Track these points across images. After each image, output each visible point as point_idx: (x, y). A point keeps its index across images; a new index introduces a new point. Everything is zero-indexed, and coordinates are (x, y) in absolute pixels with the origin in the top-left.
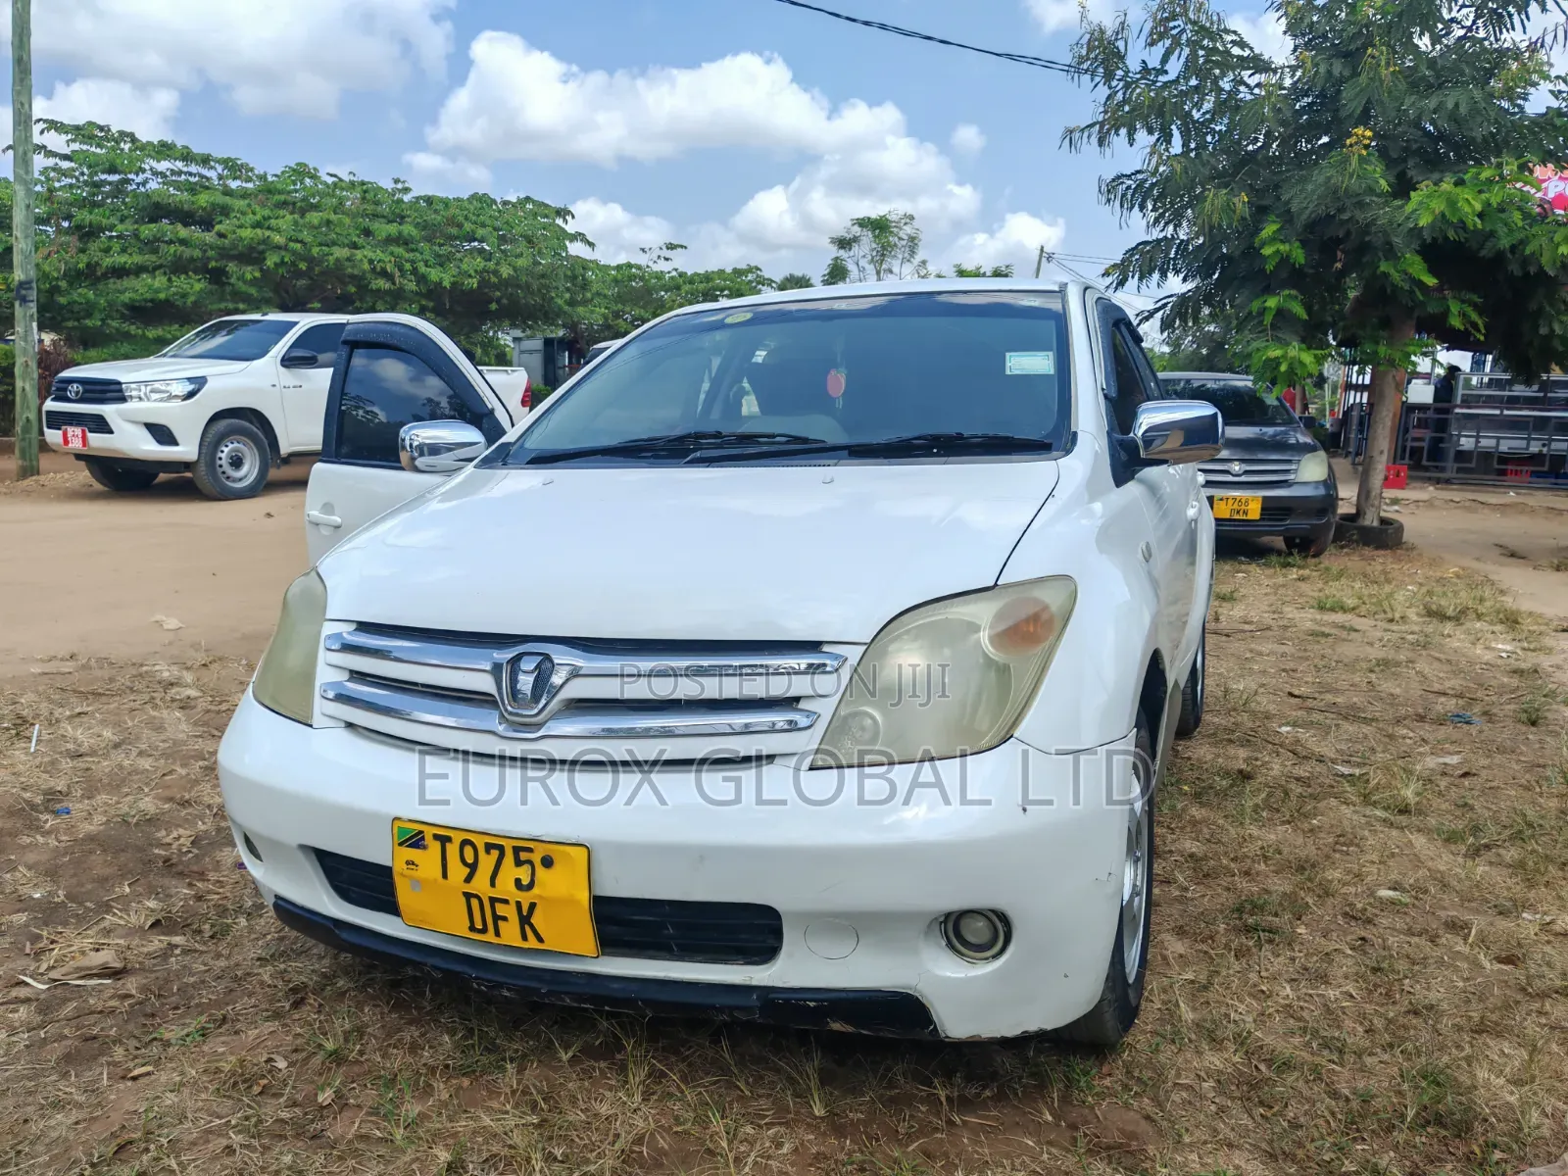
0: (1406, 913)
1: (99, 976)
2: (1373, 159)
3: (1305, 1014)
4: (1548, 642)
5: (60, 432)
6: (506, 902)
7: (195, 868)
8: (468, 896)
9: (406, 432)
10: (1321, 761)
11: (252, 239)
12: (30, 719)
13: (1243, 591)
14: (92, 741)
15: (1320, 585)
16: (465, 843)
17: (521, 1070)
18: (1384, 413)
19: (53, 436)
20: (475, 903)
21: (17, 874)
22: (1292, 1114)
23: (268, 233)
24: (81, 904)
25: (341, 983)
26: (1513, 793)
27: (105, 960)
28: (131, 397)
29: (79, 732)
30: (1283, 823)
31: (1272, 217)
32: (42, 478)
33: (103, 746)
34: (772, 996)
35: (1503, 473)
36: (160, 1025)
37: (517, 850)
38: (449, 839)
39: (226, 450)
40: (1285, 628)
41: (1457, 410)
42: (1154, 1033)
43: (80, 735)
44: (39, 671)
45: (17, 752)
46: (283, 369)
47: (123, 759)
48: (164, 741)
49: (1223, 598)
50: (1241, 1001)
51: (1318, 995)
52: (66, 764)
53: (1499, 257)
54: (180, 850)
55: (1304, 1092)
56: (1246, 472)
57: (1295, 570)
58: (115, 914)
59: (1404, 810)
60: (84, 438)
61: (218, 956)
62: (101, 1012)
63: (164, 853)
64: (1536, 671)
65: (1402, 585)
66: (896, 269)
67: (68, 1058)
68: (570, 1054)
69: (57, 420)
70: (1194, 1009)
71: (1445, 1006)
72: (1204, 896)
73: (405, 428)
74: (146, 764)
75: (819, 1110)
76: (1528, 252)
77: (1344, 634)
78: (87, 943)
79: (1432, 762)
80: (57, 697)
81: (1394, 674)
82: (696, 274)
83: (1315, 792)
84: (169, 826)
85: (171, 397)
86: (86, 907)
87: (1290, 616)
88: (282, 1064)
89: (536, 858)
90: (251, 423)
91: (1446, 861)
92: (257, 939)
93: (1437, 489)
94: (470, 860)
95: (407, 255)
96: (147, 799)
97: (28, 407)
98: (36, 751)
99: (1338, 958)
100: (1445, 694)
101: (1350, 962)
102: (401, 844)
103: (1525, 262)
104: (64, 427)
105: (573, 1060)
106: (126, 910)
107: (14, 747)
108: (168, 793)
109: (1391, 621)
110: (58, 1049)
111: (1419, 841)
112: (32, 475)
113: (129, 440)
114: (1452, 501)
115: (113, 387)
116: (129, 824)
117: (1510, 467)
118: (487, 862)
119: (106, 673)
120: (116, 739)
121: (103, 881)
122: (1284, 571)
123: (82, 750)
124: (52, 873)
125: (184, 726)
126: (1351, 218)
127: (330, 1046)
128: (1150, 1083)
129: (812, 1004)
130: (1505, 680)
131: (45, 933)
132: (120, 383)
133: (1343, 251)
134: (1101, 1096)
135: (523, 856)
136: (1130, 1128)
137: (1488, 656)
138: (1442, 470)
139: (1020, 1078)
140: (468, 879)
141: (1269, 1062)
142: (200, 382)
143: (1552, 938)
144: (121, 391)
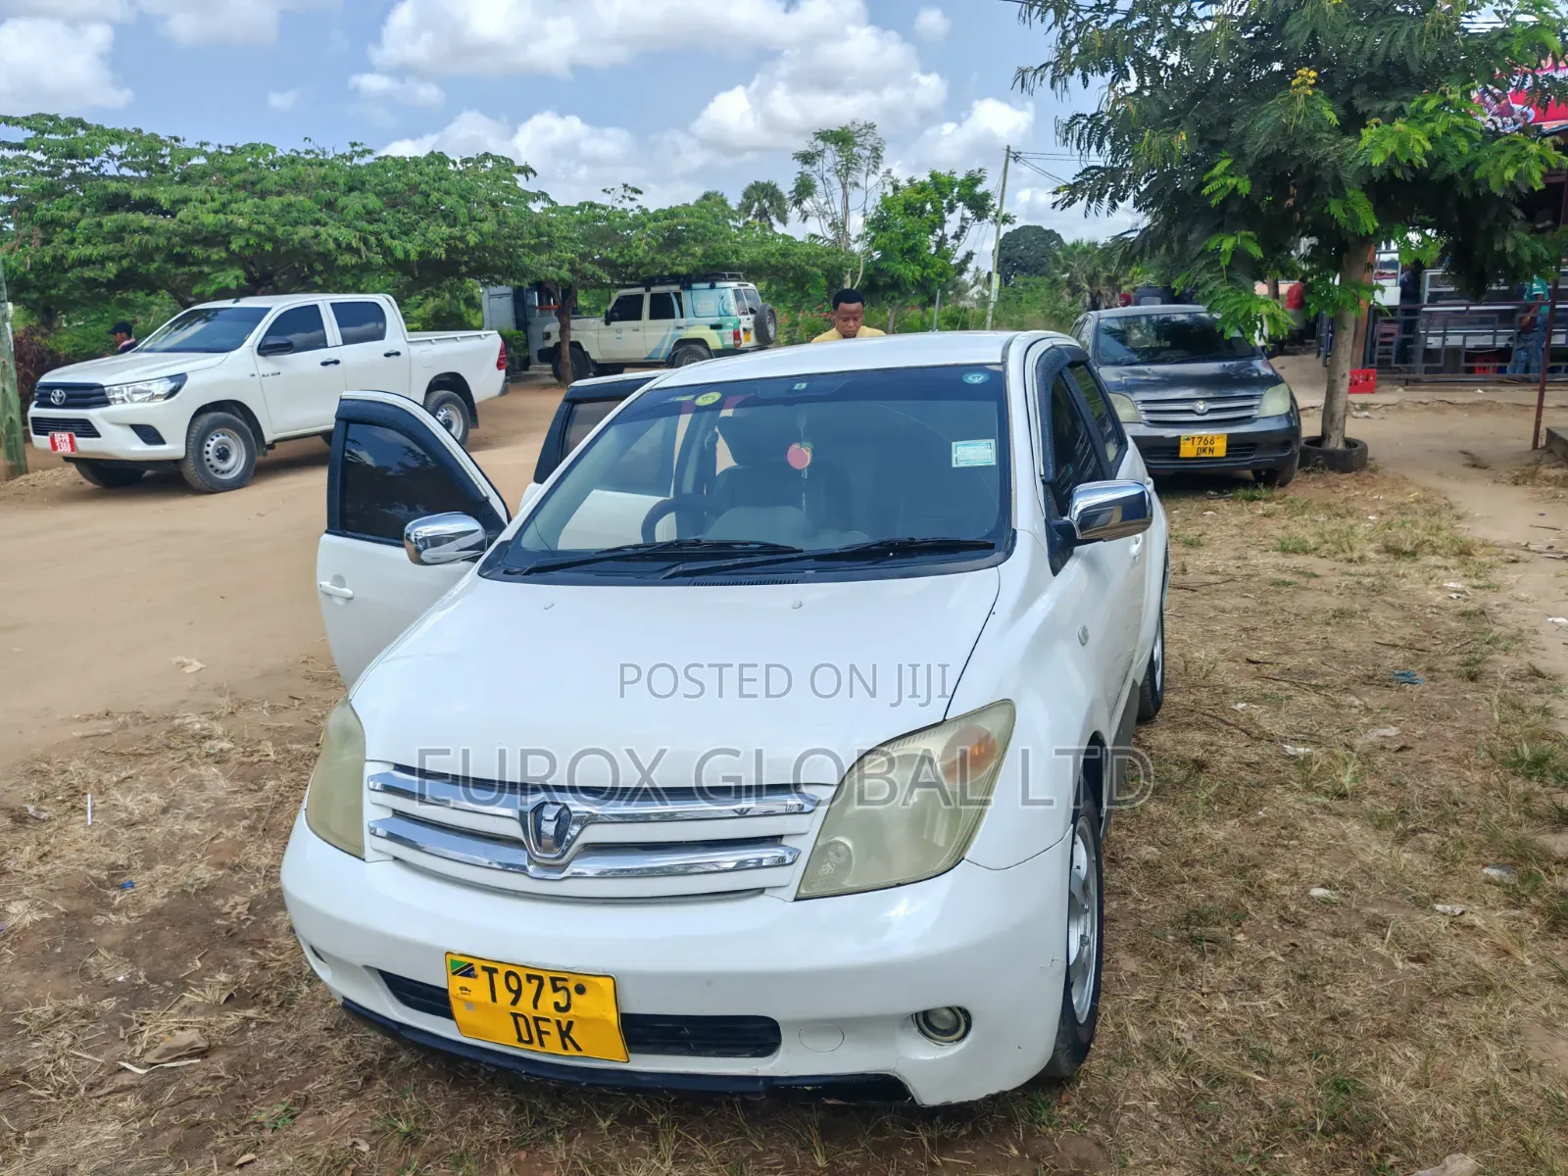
0: (1334, 913)
1: (190, 1056)
2: (1319, 98)
3: (1238, 1027)
4: (1496, 576)
5: (47, 438)
6: (548, 1020)
7: (254, 936)
8: (515, 1016)
9: (410, 529)
10: (1271, 741)
11: (216, 225)
12: (81, 788)
13: (1211, 534)
14: (141, 808)
15: (1284, 522)
16: (509, 974)
17: (569, 1141)
18: (1345, 337)
19: (41, 441)
20: (521, 1021)
21: (98, 957)
22: (1223, 1127)
23: (230, 218)
24: (160, 983)
25: (403, 1058)
26: (1444, 766)
27: (191, 1039)
28: (114, 399)
29: (129, 799)
30: (1233, 817)
31: (1225, 153)
32: (30, 476)
33: (152, 812)
34: (775, 1083)
35: (1470, 371)
36: (251, 1106)
37: (553, 980)
38: (495, 971)
39: (212, 443)
40: (1249, 577)
41: (1425, 309)
42: (1108, 1056)
43: (131, 803)
44: (81, 734)
45: (77, 827)
46: (260, 358)
47: (175, 824)
48: (205, 801)
49: (1191, 544)
50: (1183, 1018)
51: (1252, 1007)
52: (124, 835)
53: (1450, 180)
54: (238, 918)
55: (1234, 1104)
56: (1211, 411)
57: (1261, 503)
58: (192, 991)
59: (1342, 796)
60: (72, 442)
61: (289, 1027)
62: (198, 1097)
63: (225, 923)
64: (1483, 613)
65: (1362, 518)
66: (862, 183)
67: (178, 1148)
68: (608, 1123)
69: (43, 426)
70: (1141, 1029)
71: (1359, 1011)
72: (1155, 907)
73: (410, 524)
74: (194, 827)
75: (821, 1162)
76: (1477, 176)
77: (1303, 581)
78: (172, 1022)
79: (1374, 736)
80: (102, 761)
81: (1348, 626)
82: (660, 210)
83: (1263, 778)
84: (227, 893)
85: (154, 397)
86: (166, 987)
87: (1254, 562)
88: (364, 1147)
89: (571, 986)
90: (234, 414)
91: (1376, 849)
92: (322, 1007)
93: (1406, 390)
94: (515, 987)
95: (371, 228)
96: (201, 866)
97: (10, 407)
98: (93, 823)
99: (1271, 966)
100: (1395, 646)
101: (1281, 969)
102: (454, 974)
103: (1474, 185)
104: (50, 433)
105: (611, 1129)
106: (201, 987)
107: (72, 820)
108: (220, 859)
109: (1350, 561)
110: (168, 1138)
111: (1353, 828)
112: (21, 474)
113: (118, 443)
114: (1421, 403)
115: (95, 391)
116: (189, 893)
117: (1477, 365)
118: (529, 990)
119: (140, 731)
120: (163, 803)
121: (176, 957)
122: (1251, 506)
123: (135, 819)
124: (130, 954)
125: (222, 782)
126: (1301, 154)
127: (403, 1126)
128: (1103, 1107)
129: (809, 1088)
130: (1453, 624)
131: (134, 1017)
132: (102, 387)
133: (1294, 185)
134: (1060, 1126)
135: (559, 984)
136: (1084, 1156)
137: (1439, 598)
138: (1410, 371)
139: (990, 1114)
140: (514, 1002)
141: (1206, 1078)
142: (180, 379)
143: (1460, 931)
144: (104, 394)
